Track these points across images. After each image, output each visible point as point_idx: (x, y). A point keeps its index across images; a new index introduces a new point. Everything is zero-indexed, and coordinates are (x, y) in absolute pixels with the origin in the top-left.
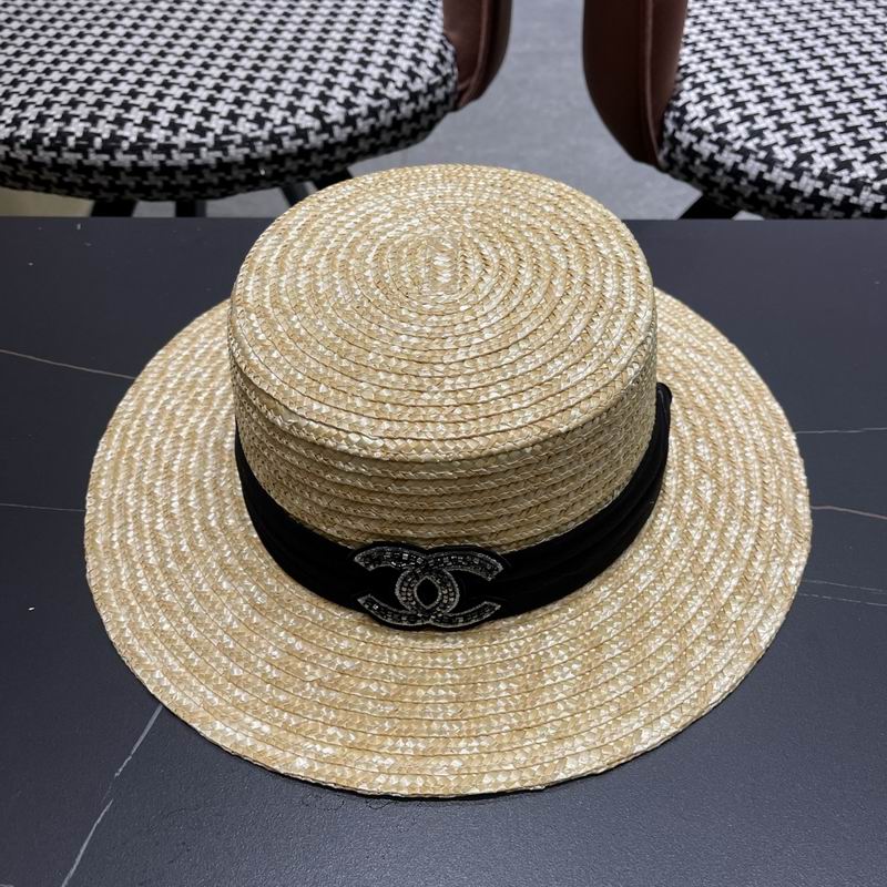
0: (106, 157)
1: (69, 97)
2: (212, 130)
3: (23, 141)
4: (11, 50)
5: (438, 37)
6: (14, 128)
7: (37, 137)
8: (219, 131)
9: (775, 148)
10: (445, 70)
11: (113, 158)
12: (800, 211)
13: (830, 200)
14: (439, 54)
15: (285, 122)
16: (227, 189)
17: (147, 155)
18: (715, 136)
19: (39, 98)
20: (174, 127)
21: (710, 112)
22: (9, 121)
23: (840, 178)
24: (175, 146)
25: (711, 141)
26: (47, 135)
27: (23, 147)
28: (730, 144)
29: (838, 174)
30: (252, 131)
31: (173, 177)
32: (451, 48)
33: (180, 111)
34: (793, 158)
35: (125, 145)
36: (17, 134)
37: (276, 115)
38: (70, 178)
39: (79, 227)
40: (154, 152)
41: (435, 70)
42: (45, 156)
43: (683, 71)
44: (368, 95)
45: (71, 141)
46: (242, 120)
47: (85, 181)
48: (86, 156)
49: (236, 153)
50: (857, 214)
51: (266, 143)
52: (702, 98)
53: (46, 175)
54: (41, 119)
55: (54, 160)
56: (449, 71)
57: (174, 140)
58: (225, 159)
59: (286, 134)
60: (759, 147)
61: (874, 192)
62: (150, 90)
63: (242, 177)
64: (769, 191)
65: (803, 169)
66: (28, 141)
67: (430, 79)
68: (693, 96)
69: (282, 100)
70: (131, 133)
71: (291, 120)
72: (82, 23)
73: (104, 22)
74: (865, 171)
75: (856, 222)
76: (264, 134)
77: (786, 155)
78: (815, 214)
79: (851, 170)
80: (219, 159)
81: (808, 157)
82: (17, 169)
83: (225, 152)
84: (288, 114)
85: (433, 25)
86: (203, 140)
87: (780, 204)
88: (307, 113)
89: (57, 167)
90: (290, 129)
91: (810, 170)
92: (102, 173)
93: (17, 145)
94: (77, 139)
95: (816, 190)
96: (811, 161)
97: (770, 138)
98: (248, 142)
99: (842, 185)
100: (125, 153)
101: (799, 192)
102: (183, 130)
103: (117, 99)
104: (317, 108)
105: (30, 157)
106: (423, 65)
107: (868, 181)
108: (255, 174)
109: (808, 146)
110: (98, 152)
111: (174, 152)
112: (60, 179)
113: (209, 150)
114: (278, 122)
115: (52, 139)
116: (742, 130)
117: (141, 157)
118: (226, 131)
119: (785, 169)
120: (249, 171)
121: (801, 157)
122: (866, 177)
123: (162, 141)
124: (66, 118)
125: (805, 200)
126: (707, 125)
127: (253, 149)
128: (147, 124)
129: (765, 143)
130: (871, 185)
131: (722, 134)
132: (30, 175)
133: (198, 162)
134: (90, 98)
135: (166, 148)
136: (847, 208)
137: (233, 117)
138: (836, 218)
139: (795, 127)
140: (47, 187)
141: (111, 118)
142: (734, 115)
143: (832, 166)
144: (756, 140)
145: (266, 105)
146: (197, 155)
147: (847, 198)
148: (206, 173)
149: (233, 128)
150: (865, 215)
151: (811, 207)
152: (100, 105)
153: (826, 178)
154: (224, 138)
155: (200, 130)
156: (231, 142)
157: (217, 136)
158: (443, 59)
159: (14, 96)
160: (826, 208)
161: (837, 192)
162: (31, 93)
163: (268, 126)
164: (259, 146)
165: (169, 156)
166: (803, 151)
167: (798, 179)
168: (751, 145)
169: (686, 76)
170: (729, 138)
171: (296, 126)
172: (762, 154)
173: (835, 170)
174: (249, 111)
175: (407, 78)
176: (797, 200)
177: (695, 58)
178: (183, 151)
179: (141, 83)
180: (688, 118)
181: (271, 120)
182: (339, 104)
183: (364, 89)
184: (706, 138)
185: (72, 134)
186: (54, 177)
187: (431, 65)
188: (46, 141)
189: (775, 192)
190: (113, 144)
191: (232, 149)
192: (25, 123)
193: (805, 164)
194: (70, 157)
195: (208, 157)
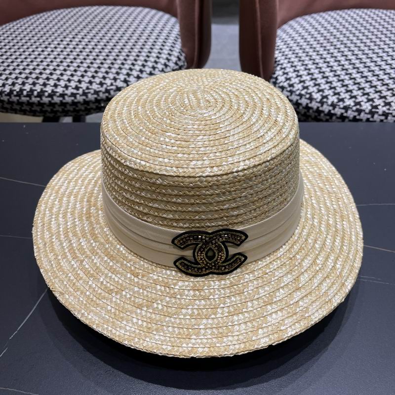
0: (38, 99)
1: (26, 75)
2: (81, 88)
3: (6, 93)
4: (4, 57)
5: (178, 51)
6: (3, 88)
7: (11, 91)
8: (84, 88)
9: (313, 94)
10: (180, 63)
11: (41, 99)
12: (324, 119)
13: (335, 114)
14: (178, 57)
15: (112, 85)
16: (89, 111)
17: (55, 98)
18: (289, 89)
19: (13, 76)
20: (66, 87)
21: (287, 79)
23: (339, 105)
24: (66, 94)
25: (287, 91)
26: (15, 90)
27: (6, 95)
28: (295, 92)
29: (339, 104)
30: (98, 88)
31: (65, 107)
32: (184, 55)
33: (69, 81)
34: (320, 98)
35: (46, 94)
36: (4, 90)
37: (108, 82)
38: (25, 107)
39: (25, 126)
40: (58, 97)
41: (176, 64)
42: (14, 99)
43: (277, 63)
44: (147, 74)
45: (25, 93)
46: (94, 84)
47: (30, 109)
48: (31, 99)
49: (91, 97)
50: (347, 120)
51: (104, 93)
52: (284, 73)
53: (15, 107)
54: (13, 84)
55: (18, 100)
56: (182, 64)
57: (66, 92)
58: (87, 100)
59: (112, 89)
60: (307, 93)
61: (353, 111)
62: (58, 72)
63: (94, 107)
64: (311, 111)
65: (324, 102)
66: (8, 93)
67: (174, 67)
68: (281, 73)
69: (111, 76)
70: (49, 89)
71: (114, 84)
72: (34, 47)
73: (43, 46)
74: (349, 102)
75: (347, 124)
76: (103, 89)
77: (317, 96)
78: (330, 120)
79: (344, 102)
80: (84, 100)
81: (326, 97)
82: (3, 104)
83: (87, 97)
84: (113, 81)
85: (177, 46)
86: (78, 92)
87: (316, 116)
88: (121, 81)
89: (19, 103)
90: (114, 87)
91: (327, 102)
92: (37, 106)
93: (3, 95)
94: (28, 92)
95: (330, 111)
96: (328, 99)
97: (311, 89)
98: (96, 92)
99: (340, 108)
100: (46, 97)
101: (323, 112)
102: (70, 88)
103: (44, 76)
104: (125, 79)
105: (8, 99)
106: (171, 62)
108: (100, 106)
109: (326, 93)
110: (35, 97)
111: (66, 97)
112: (20, 108)
113: (81, 96)
114: (109, 84)
115: (17, 92)
116: (300, 86)
117: (53, 99)
118: (88, 88)
119: (317, 102)
120: (97, 104)
121: (324, 97)
122: (350, 105)
123: (61, 92)
124: (23, 84)
125: (325, 115)
126: (286, 84)
127: (98, 95)
128: (56, 86)
129: (309, 91)
130: (352, 108)
131: (291, 88)
132: (8, 106)
133: (76, 101)
134: (34, 76)
135: (63, 95)
136: (342, 118)
137: (91, 83)
138: (339, 122)
139: (321, 85)
140: (15, 111)
141: (41, 84)
142: (297, 80)
143: (336, 101)
144: (305, 90)
145: (104, 78)
146: (75, 98)
147: (342, 114)
148: (79, 105)
149: (90, 87)
150: (350, 121)
151: (328, 117)
152: (37, 78)
153: (333, 105)
154: (87, 91)
155: (77, 88)
156: (89, 93)
157: (84, 90)
158: (179, 59)
160: (334, 118)
161: (338, 111)
162: (10, 74)
163: (105, 86)
164: (101, 94)
165: (64, 98)
166: (324, 94)
167: (322, 106)
168: (303, 92)
169: (278, 65)
170: (294, 89)
171: (117, 86)
172: (308, 96)
173: (337, 102)
174: (97, 80)
175: (164, 67)
176: (322, 115)
177: (283, 58)
178: (70, 96)
179: (55, 70)
180: (278, 82)
181: (106, 84)
182: (135, 77)
183: (145, 71)
184: (285, 90)
185: (25, 90)
186: (18, 107)
187: (174, 61)
188: (15, 93)
189: (313, 112)
190: (41, 94)
191: (90, 95)
192: (7, 86)
193: (325, 100)
194: (24, 99)
195: (80, 98)
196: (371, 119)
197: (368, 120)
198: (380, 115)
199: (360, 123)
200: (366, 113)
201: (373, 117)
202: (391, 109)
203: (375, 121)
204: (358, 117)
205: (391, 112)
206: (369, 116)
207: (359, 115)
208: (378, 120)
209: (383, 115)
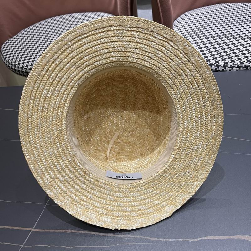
4: (30, 49)
6: (31, 66)
22: (30, 65)
61: (215, 66)
73: (49, 41)
79: (210, 62)
107: (213, 64)
122: (213, 63)
130: (214, 65)
159: (31, 59)
162: (34, 58)
196: (224, 70)
197: (223, 70)
198: (229, 67)
199: (219, 72)
200: (222, 67)
201: (225, 69)
202: (235, 64)
203: (227, 71)
204: (217, 69)
205: (234, 65)
206: (223, 68)
207: (218, 68)
208: (228, 70)
209: (230, 67)
